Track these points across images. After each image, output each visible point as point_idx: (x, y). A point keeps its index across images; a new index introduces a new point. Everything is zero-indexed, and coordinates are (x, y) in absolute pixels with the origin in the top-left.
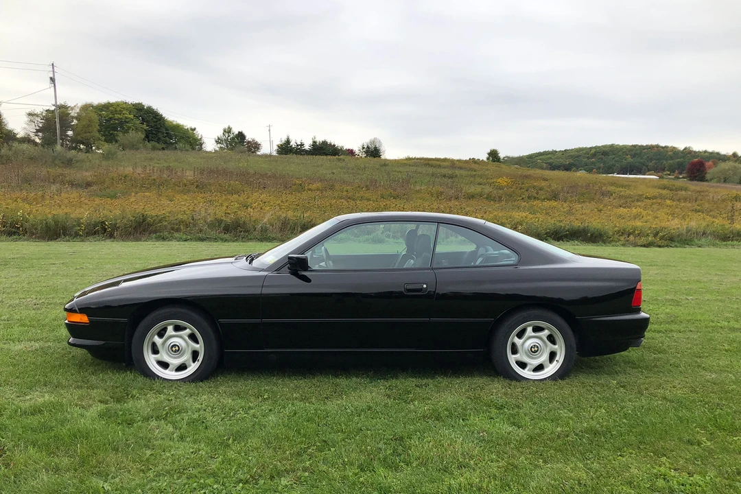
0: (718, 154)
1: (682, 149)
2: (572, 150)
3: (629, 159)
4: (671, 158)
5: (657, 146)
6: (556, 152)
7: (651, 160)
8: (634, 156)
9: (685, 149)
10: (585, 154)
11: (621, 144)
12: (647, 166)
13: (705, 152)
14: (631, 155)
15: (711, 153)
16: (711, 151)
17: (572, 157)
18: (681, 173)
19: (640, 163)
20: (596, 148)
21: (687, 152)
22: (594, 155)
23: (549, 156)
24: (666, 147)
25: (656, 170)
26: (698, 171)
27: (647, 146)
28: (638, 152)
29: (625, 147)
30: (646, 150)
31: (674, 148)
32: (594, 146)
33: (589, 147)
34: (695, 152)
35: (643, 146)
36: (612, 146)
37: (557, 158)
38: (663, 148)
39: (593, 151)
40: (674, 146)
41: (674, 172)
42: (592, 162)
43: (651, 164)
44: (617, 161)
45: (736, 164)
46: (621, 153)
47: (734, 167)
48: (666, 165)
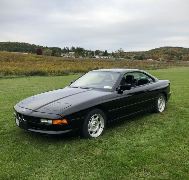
0: (42, 46)
1: (32, 45)
3: (16, 47)
4: (29, 47)
5: (24, 43)
7: (23, 48)
8: (17, 46)
9: (33, 44)
11: (12, 42)
12: (22, 50)
13: (39, 46)
14: (16, 46)
15: (41, 46)
18: (33, 52)
19: (19, 48)
20: (4, 42)
21: (34, 46)
22: (3, 45)
24: (27, 44)
25: (26, 51)
26: (40, 52)
28: (18, 45)
29: (14, 43)
31: (29, 44)
33: (1, 42)
34: (36, 46)
35: (20, 43)
36: (9, 42)
39: (3, 44)
41: (31, 52)
42: (3, 48)
43: (23, 49)
44: (12, 47)
45: (50, 50)
46: (13, 45)
47: (50, 51)
48: (28, 50)
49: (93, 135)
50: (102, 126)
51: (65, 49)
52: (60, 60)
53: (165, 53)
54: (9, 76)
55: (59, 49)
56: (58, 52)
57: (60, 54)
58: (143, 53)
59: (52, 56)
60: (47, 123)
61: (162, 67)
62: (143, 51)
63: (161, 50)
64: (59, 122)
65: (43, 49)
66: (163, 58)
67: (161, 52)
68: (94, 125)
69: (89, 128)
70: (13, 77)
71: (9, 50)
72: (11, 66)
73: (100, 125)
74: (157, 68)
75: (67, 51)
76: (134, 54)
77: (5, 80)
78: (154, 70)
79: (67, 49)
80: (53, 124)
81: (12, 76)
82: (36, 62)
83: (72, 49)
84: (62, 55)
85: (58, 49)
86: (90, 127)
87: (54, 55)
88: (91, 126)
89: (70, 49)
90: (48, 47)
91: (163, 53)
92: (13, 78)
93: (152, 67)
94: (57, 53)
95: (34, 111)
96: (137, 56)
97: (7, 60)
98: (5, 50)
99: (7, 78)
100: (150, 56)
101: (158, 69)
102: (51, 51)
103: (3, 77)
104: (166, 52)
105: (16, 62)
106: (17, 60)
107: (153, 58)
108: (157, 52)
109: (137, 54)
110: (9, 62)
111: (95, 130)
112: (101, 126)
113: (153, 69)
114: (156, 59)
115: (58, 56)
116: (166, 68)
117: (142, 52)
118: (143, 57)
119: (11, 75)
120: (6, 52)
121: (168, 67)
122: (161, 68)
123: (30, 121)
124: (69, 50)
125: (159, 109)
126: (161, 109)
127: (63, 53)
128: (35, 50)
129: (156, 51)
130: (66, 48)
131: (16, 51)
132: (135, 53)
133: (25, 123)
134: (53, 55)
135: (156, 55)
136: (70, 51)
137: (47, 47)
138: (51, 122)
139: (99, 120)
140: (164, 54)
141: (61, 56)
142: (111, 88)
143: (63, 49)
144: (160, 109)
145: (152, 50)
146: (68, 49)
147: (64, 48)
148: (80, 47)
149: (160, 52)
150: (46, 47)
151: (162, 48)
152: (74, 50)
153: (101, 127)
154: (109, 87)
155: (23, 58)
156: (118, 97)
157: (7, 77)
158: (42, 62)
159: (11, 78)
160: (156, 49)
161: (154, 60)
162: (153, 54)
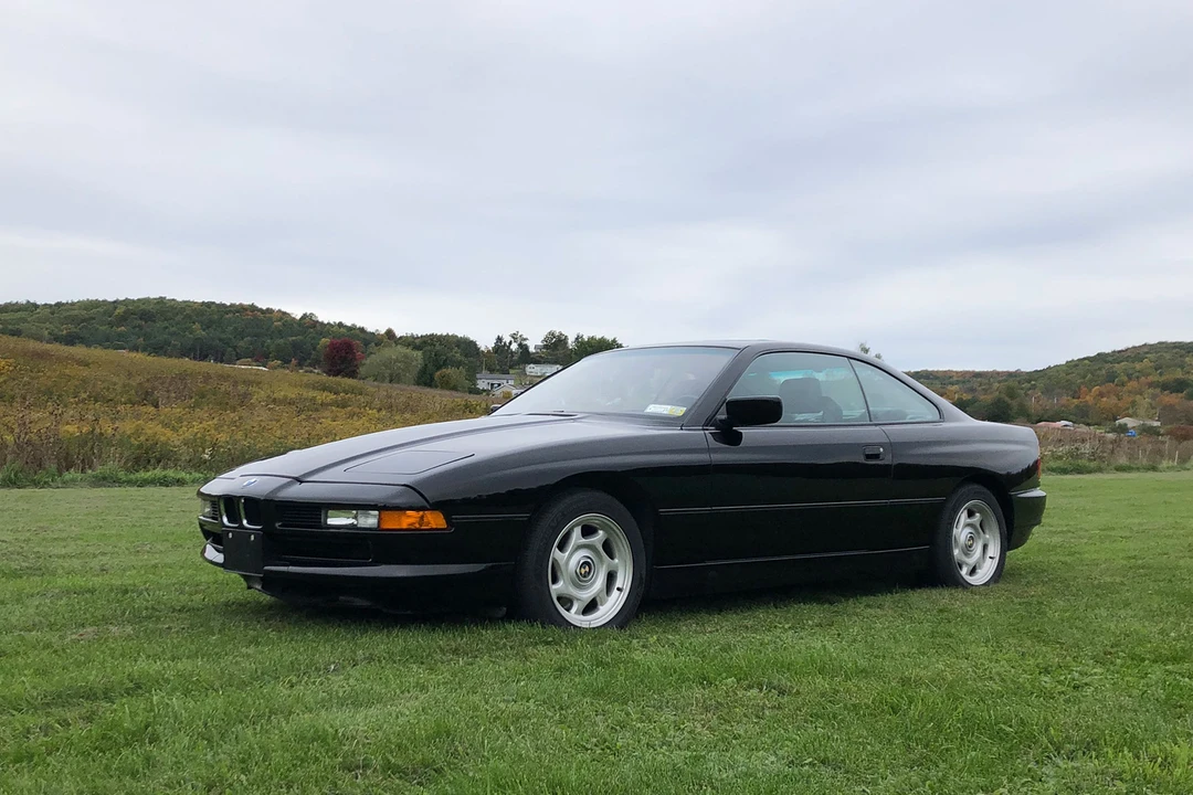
0: (362, 330)
1: (298, 317)
2: (73, 304)
3: (198, 331)
4: (280, 333)
5: (253, 308)
6: (35, 306)
7: (241, 335)
8: (207, 326)
9: (305, 316)
10: (104, 313)
11: (180, 299)
12: (235, 348)
13: (340, 324)
14: (201, 322)
15: (352, 328)
16: (349, 325)
17: (73, 320)
18: (300, 365)
19: (220, 340)
20: (127, 302)
21: (309, 324)
22: (123, 319)
23: (19, 315)
24: (269, 311)
25: (261, 357)
26: (344, 360)
27: (232, 305)
28: (216, 317)
29: (188, 304)
30: (230, 315)
31: (285, 313)
32: (122, 298)
33: (111, 299)
34: (322, 323)
35: (224, 305)
36: (161, 300)
37: (39, 320)
38: (261, 310)
40: (283, 310)
41: (288, 362)
42: (120, 335)
43: (241, 343)
44: (174, 334)
45: (408, 351)
46: (179, 317)
47: (406, 356)
48: (272, 348)
49: (573, 616)
50: (624, 580)
51: (500, 347)
52: (466, 406)
53: (1165, 387)
54: (158, 472)
55: (468, 346)
56: (458, 364)
57: (473, 379)
58: (1011, 383)
59: (418, 384)
60: (353, 526)
61: (1123, 461)
62: (1012, 369)
63: (1138, 366)
64: (411, 524)
65: (367, 343)
66: (1152, 418)
67: (1138, 378)
68: (583, 572)
69: (555, 581)
70: (178, 481)
71: (158, 349)
72: (166, 425)
73: (611, 577)
74: (1093, 465)
75: (515, 358)
76: (955, 387)
77: (133, 490)
78: (1068, 477)
79: (514, 347)
80: (379, 528)
81: (171, 473)
82: (317, 410)
83: (545, 347)
84: (482, 385)
85: (458, 346)
86: (559, 574)
87: (432, 379)
88: (563, 568)
89: (532, 350)
90: (399, 334)
91: (1151, 385)
92: (180, 482)
93: (1060, 458)
94: (449, 371)
95: (299, 480)
96: (974, 401)
97: (147, 397)
98: (135, 349)
99: (143, 483)
100: (1065, 399)
101: (1100, 470)
102: (419, 354)
103: (122, 475)
104: (1169, 377)
105: (197, 405)
106: (203, 396)
107: (1082, 416)
108: (1111, 378)
109: (972, 390)
110: (156, 406)
111: (586, 595)
112: (618, 583)
113: (1064, 471)
114: (1098, 424)
115: (454, 388)
116: (1154, 469)
117: (1010, 375)
118: (1014, 404)
119: (164, 468)
120: (138, 356)
121: (1165, 464)
122: (1120, 469)
123: (277, 525)
124: (525, 356)
125: (964, 572)
126: (978, 571)
127: (492, 371)
128: (314, 349)
129: (1103, 370)
130: (507, 339)
131: (201, 352)
132: (957, 383)
133: (252, 538)
134: (426, 379)
135: (1101, 395)
136: (536, 360)
137: (390, 333)
138: (369, 521)
139: (608, 548)
140: (1158, 390)
141: (478, 392)
142: (680, 411)
143: (491, 345)
144: (973, 572)
145: (1073, 365)
146: (520, 345)
147: (499, 339)
148: (598, 337)
149: (1130, 377)
150: (383, 331)
151: (1141, 351)
152: (560, 352)
153: (618, 589)
154: (669, 407)
155: (241, 388)
156: (709, 450)
157: (142, 475)
158: (357, 410)
159: (164, 483)
160: (1101, 357)
161: (1088, 425)
162: (1084, 389)
